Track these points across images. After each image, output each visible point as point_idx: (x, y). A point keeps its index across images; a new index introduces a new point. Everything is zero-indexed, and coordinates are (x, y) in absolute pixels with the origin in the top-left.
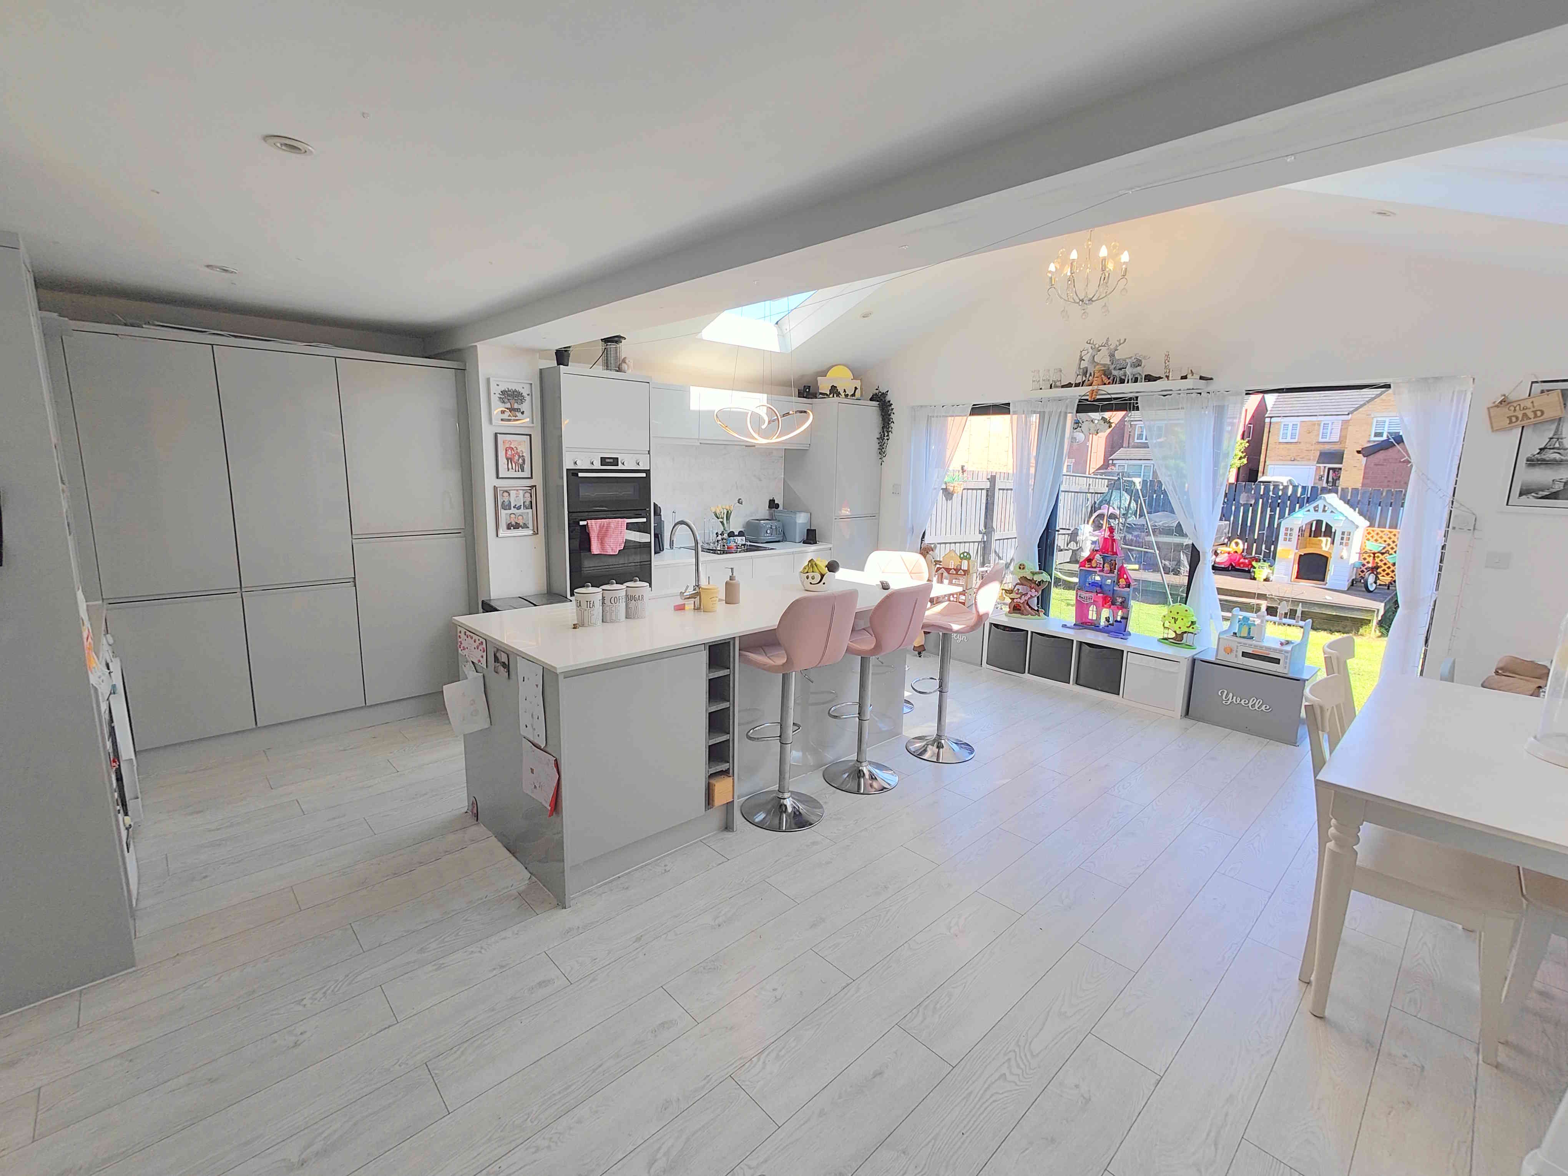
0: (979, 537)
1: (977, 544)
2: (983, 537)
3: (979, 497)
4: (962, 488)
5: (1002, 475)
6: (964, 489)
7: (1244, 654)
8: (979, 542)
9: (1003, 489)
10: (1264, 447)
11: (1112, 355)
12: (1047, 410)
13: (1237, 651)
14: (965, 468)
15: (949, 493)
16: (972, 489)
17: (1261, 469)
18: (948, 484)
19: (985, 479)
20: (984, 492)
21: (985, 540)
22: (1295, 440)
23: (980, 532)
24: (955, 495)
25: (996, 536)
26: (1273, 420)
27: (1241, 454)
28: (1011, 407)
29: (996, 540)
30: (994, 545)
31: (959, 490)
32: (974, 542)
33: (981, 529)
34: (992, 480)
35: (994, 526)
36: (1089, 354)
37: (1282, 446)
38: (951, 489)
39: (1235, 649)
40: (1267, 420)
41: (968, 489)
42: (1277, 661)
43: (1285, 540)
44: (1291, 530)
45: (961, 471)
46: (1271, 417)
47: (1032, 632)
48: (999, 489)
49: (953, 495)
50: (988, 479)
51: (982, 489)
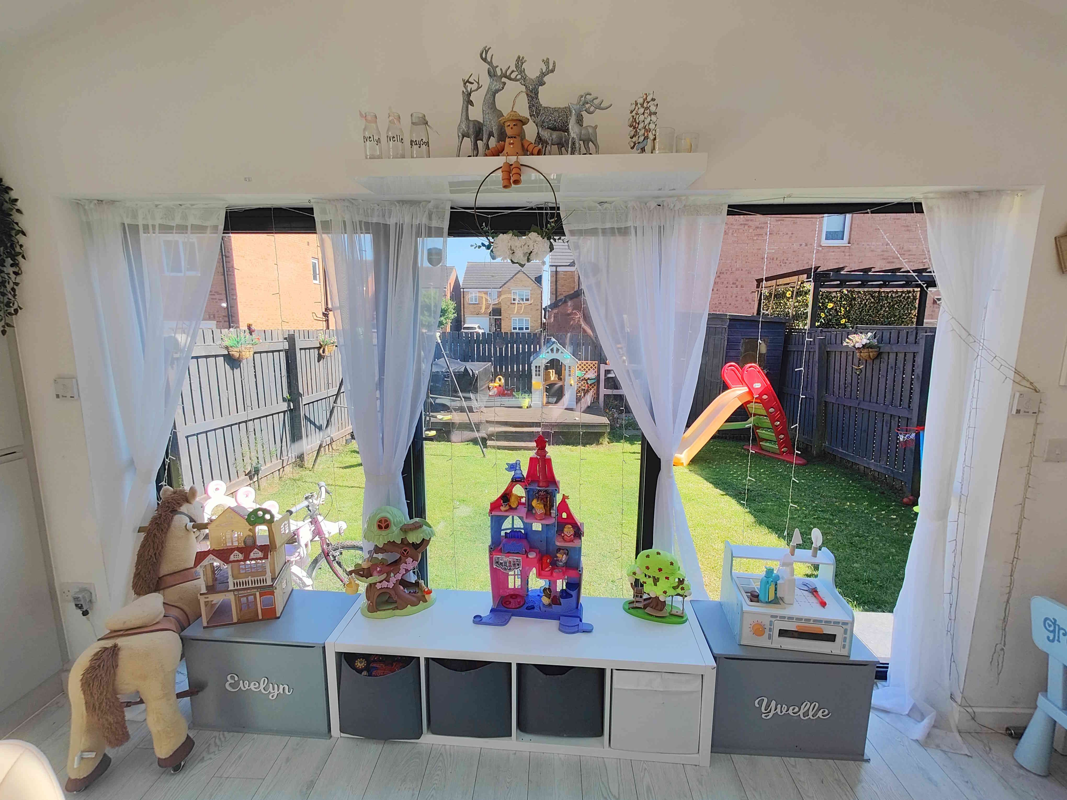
0: (284, 406)
1: (283, 414)
2: (289, 406)
3: (277, 361)
4: (252, 353)
5: (302, 333)
6: (255, 353)
7: (783, 633)
8: (284, 412)
9: (305, 349)
10: (462, 307)
11: (533, 95)
12: (392, 221)
13: (770, 630)
14: (253, 327)
15: (235, 360)
16: (267, 352)
17: (462, 320)
18: (230, 349)
19: (281, 339)
20: (283, 354)
21: (292, 407)
22: (477, 302)
23: (284, 400)
24: (244, 361)
25: (305, 400)
26: (465, 290)
27: (453, 311)
28: (317, 215)
29: (304, 405)
30: (303, 411)
31: (247, 355)
32: (278, 413)
33: (285, 396)
34: (291, 339)
35: (301, 391)
36: (483, 91)
37: (471, 306)
38: (237, 355)
39: (768, 627)
40: (462, 290)
41: (261, 353)
42: (831, 638)
43: (536, 375)
44: (539, 366)
45: (247, 331)
46: (463, 288)
47: (427, 659)
48: (301, 349)
49: (240, 362)
50: (285, 339)
51: (279, 351)
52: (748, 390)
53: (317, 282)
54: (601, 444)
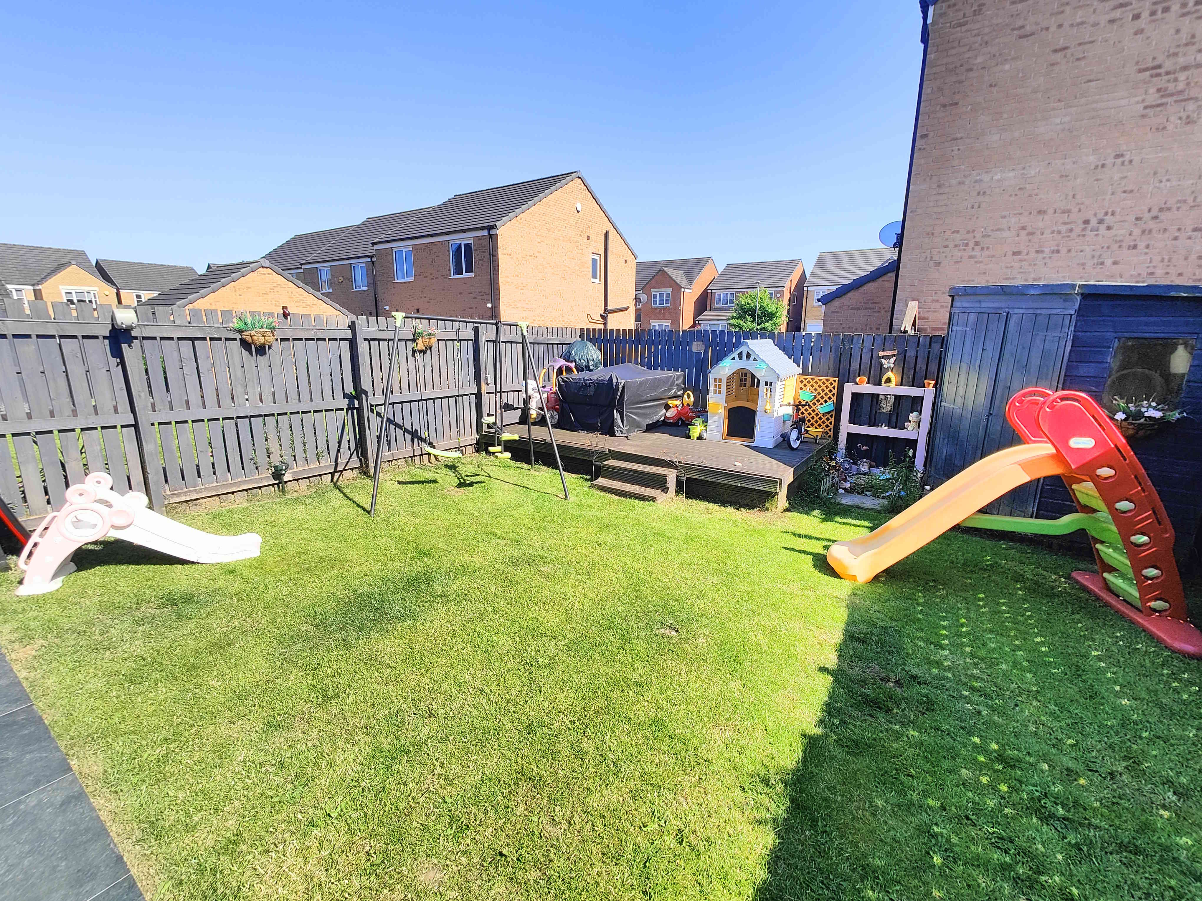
10: (804, 310)
21: (357, 406)
26: (809, 288)
33: (347, 392)
40: (805, 289)
43: (715, 392)
44: (720, 380)
52: (1054, 451)
53: (597, 280)
54: (767, 510)
